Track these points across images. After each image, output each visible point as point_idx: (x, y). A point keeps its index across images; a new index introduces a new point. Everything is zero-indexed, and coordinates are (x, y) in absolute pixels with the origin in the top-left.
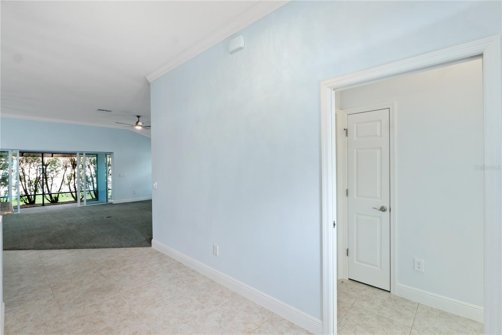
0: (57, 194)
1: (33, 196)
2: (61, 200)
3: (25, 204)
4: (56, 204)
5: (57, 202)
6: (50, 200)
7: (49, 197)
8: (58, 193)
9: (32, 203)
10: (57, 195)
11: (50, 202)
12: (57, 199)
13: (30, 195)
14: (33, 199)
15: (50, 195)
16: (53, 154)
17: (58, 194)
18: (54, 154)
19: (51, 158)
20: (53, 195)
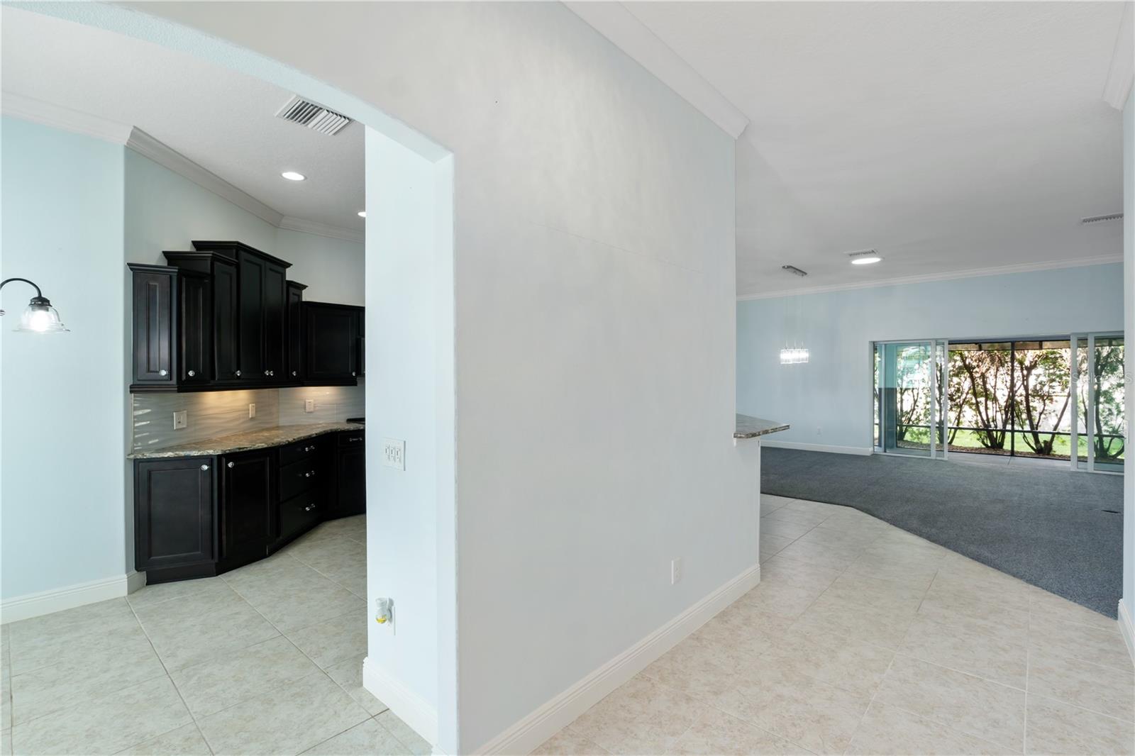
0: (1051, 435)
1: (999, 433)
2: (1058, 448)
3: (984, 446)
4: (1047, 456)
5: (1048, 454)
6: (1034, 447)
7: (1033, 439)
8: (1052, 431)
9: (996, 446)
10: (1048, 438)
11: (1033, 452)
12: (1049, 445)
13: (993, 430)
14: (999, 440)
15: (1036, 435)
16: (1039, 342)
17: (1054, 434)
18: (1044, 343)
19: (1038, 352)
20: (1042, 438)
